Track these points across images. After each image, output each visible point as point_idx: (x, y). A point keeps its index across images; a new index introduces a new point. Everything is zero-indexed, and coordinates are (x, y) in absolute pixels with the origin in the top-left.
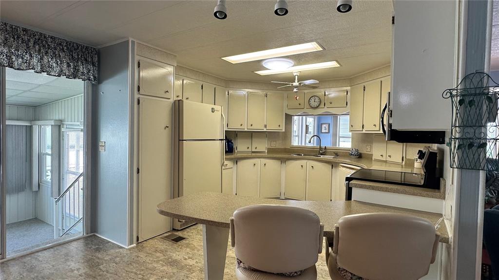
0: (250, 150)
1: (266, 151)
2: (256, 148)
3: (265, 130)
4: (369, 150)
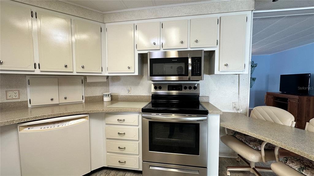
4: (14, 97)
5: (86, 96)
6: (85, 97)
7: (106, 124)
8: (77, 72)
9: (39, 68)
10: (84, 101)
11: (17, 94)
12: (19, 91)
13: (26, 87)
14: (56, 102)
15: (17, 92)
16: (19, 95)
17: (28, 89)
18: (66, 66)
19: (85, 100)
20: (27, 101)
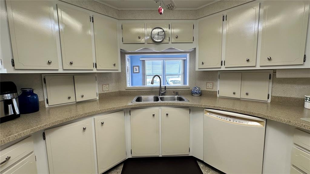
0: (73, 100)
1: (98, 98)
2: (83, 96)
3: (95, 71)
4: (210, 88)
5: (273, 95)
6: (271, 96)
7: (295, 144)
8: (261, 66)
9: (224, 65)
10: (269, 101)
11: (212, 86)
12: (213, 83)
13: (217, 80)
14: (237, 96)
15: (212, 84)
16: (213, 85)
17: (218, 82)
18: (248, 60)
19: (271, 100)
20: (217, 92)
